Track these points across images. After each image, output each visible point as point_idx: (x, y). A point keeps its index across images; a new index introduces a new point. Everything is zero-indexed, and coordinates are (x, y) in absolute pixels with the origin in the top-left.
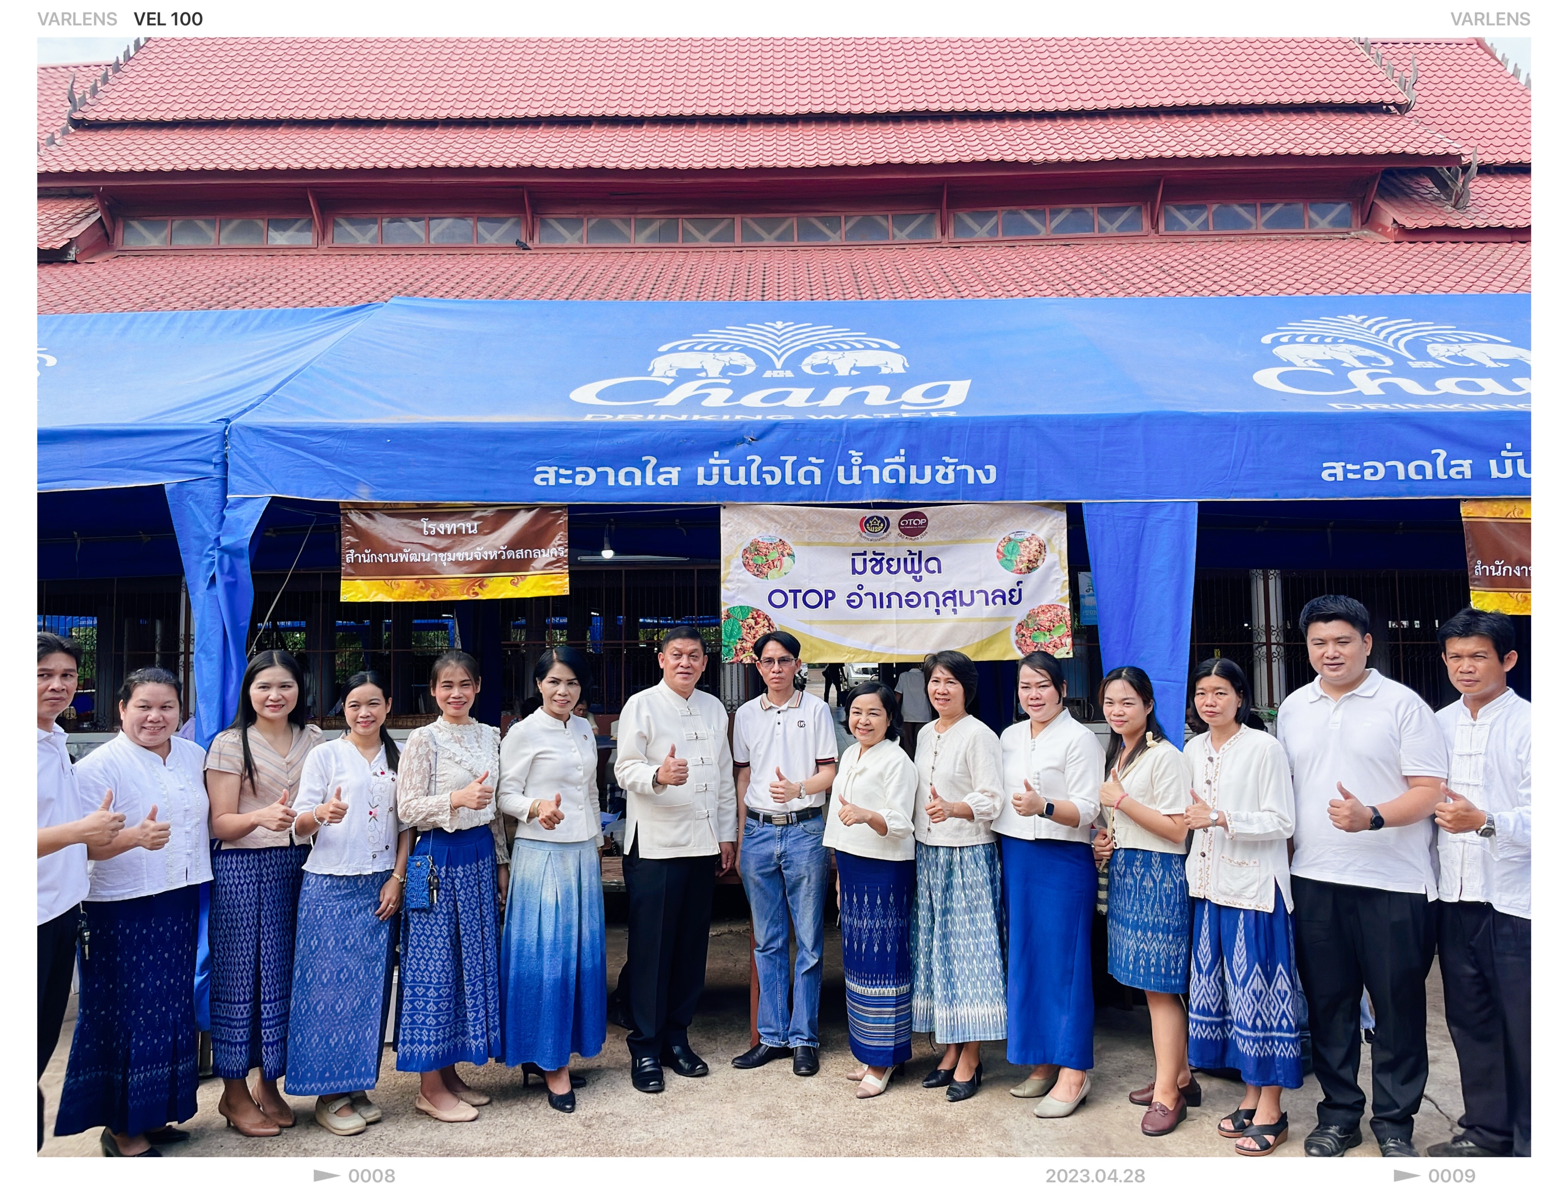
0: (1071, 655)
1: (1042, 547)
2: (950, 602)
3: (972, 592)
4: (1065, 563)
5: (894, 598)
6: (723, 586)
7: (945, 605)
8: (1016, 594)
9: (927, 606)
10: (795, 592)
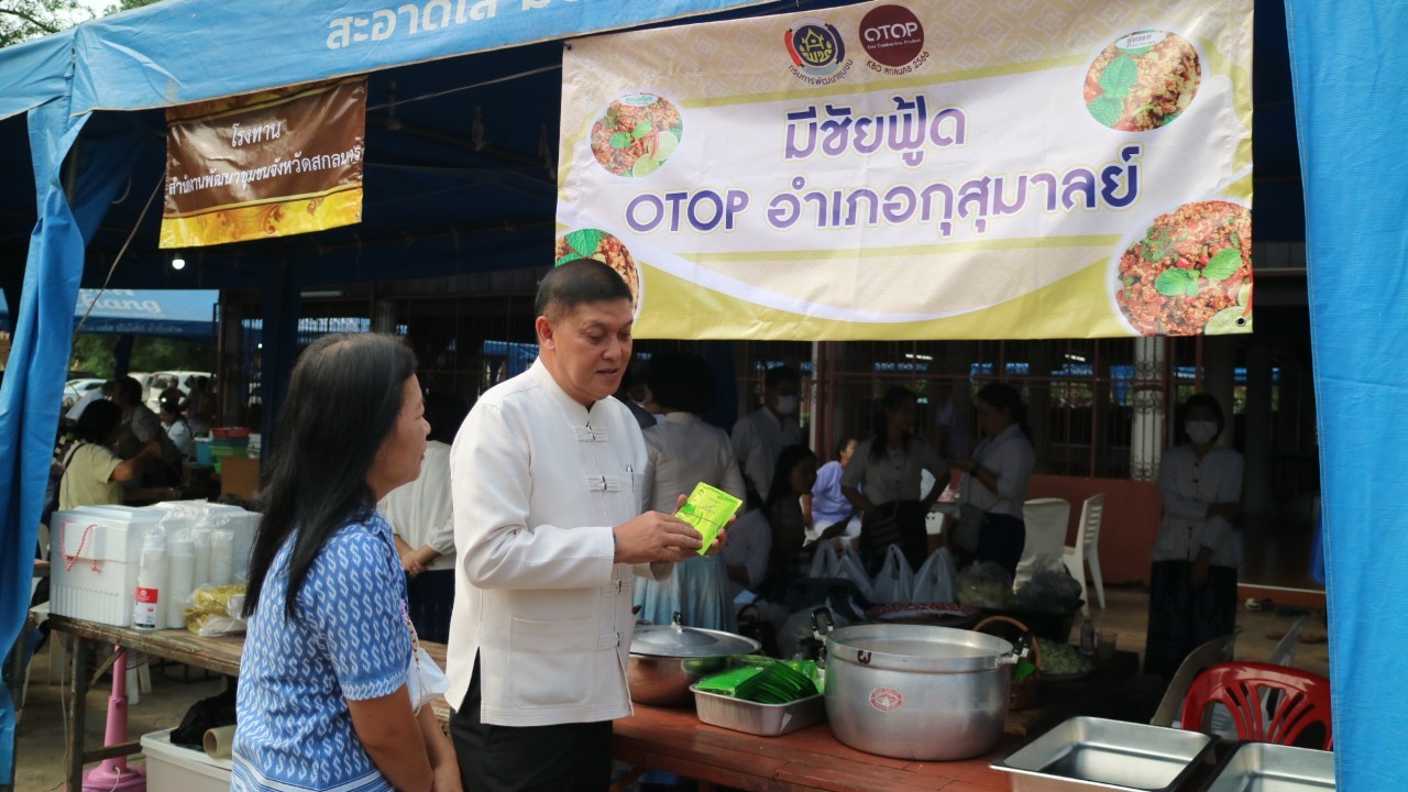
0: (1248, 328)
1: (1190, 65)
2: (973, 206)
3: (1023, 179)
4: (1246, 97)
5: (863, 203)
6: (561, 193)
7: (963, 212)
8: (1122, 180)
9: (926, 216)
10: (676, 197)
